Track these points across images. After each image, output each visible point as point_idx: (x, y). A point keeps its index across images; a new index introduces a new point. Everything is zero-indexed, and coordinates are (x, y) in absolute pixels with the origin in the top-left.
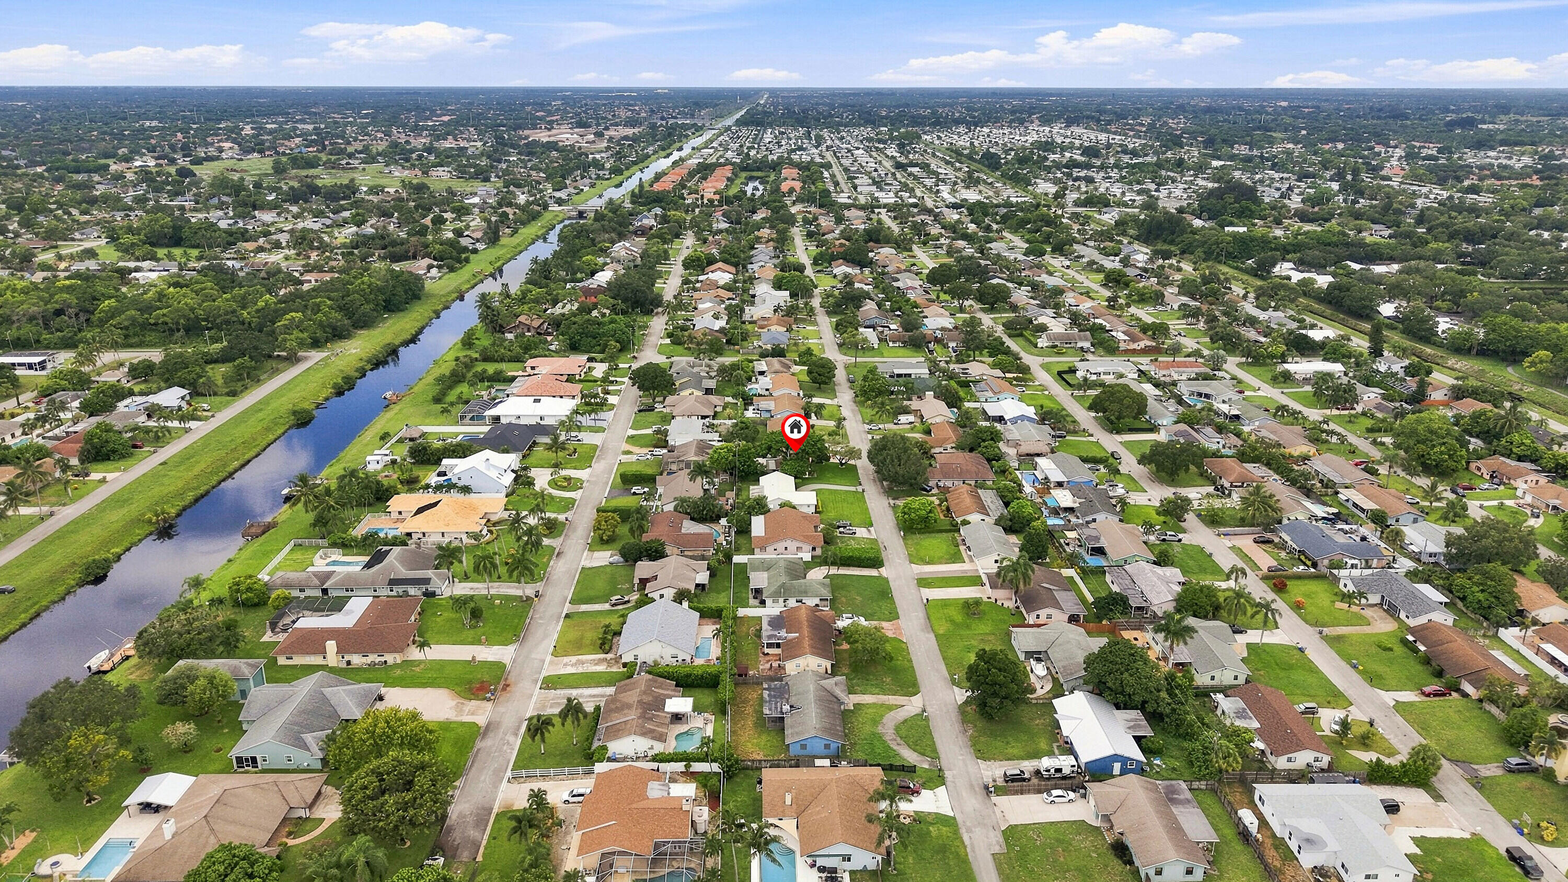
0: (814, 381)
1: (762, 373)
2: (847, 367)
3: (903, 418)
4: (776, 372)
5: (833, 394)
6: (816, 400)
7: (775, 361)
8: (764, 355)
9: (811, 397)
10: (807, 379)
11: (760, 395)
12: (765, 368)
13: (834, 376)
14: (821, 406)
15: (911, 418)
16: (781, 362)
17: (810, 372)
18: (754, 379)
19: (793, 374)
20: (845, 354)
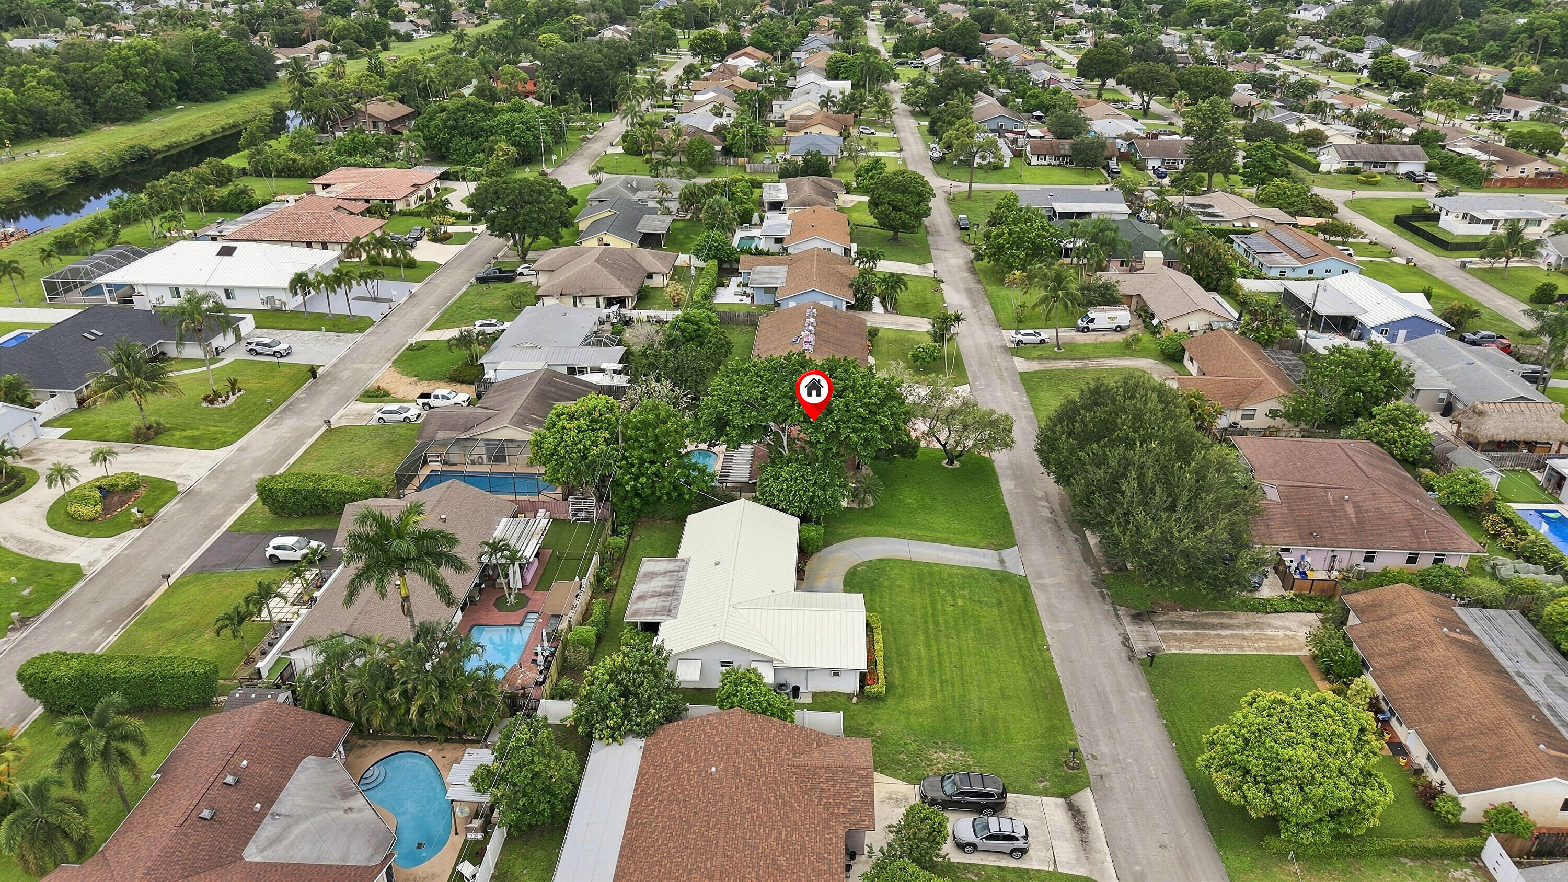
0: (884, 222)
1: (776, 206)
2: (952, 200)
3: (1102, 316)
4: (804, 204)
5: (923, 255)
6: (885, 266)
7: (806, 184)
8: (787, 172)
9: (874, 257)
10: (870, 220)
11: (759, 252)
12: (783, 196)
13: (927, 213)
14: (895, 282)
15: (1123, 316)
16: (817, 184)
17: (874, 204)
18: (756, 218)
19: (841, 210)
20: (947, 177)
